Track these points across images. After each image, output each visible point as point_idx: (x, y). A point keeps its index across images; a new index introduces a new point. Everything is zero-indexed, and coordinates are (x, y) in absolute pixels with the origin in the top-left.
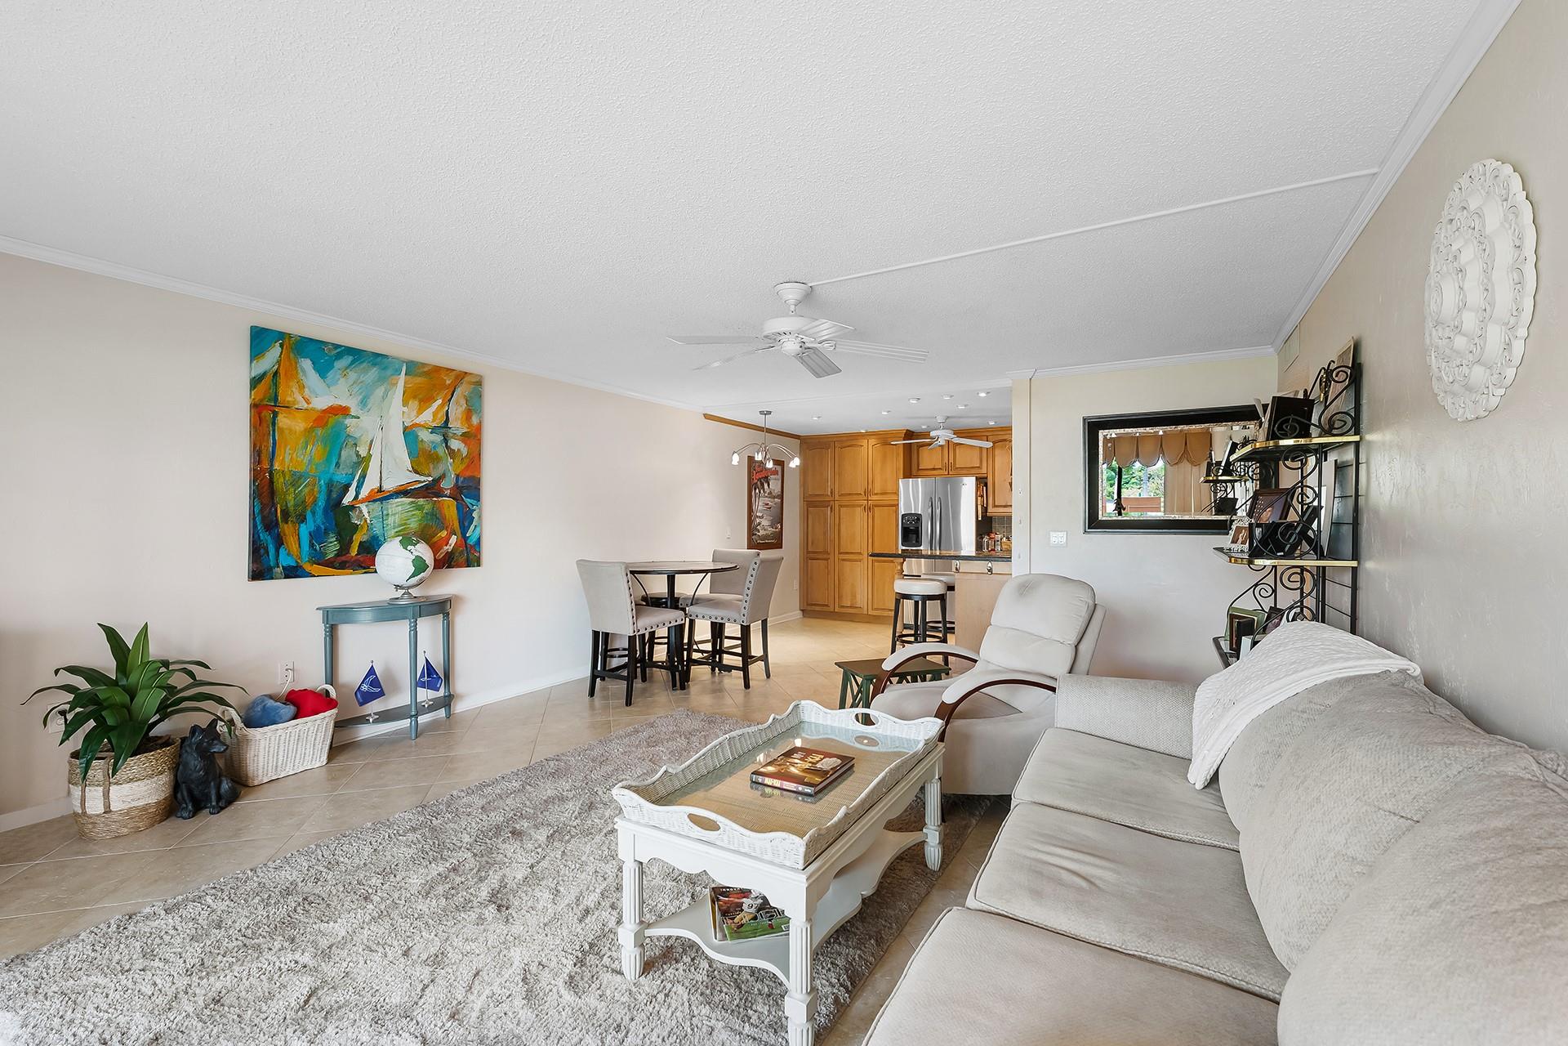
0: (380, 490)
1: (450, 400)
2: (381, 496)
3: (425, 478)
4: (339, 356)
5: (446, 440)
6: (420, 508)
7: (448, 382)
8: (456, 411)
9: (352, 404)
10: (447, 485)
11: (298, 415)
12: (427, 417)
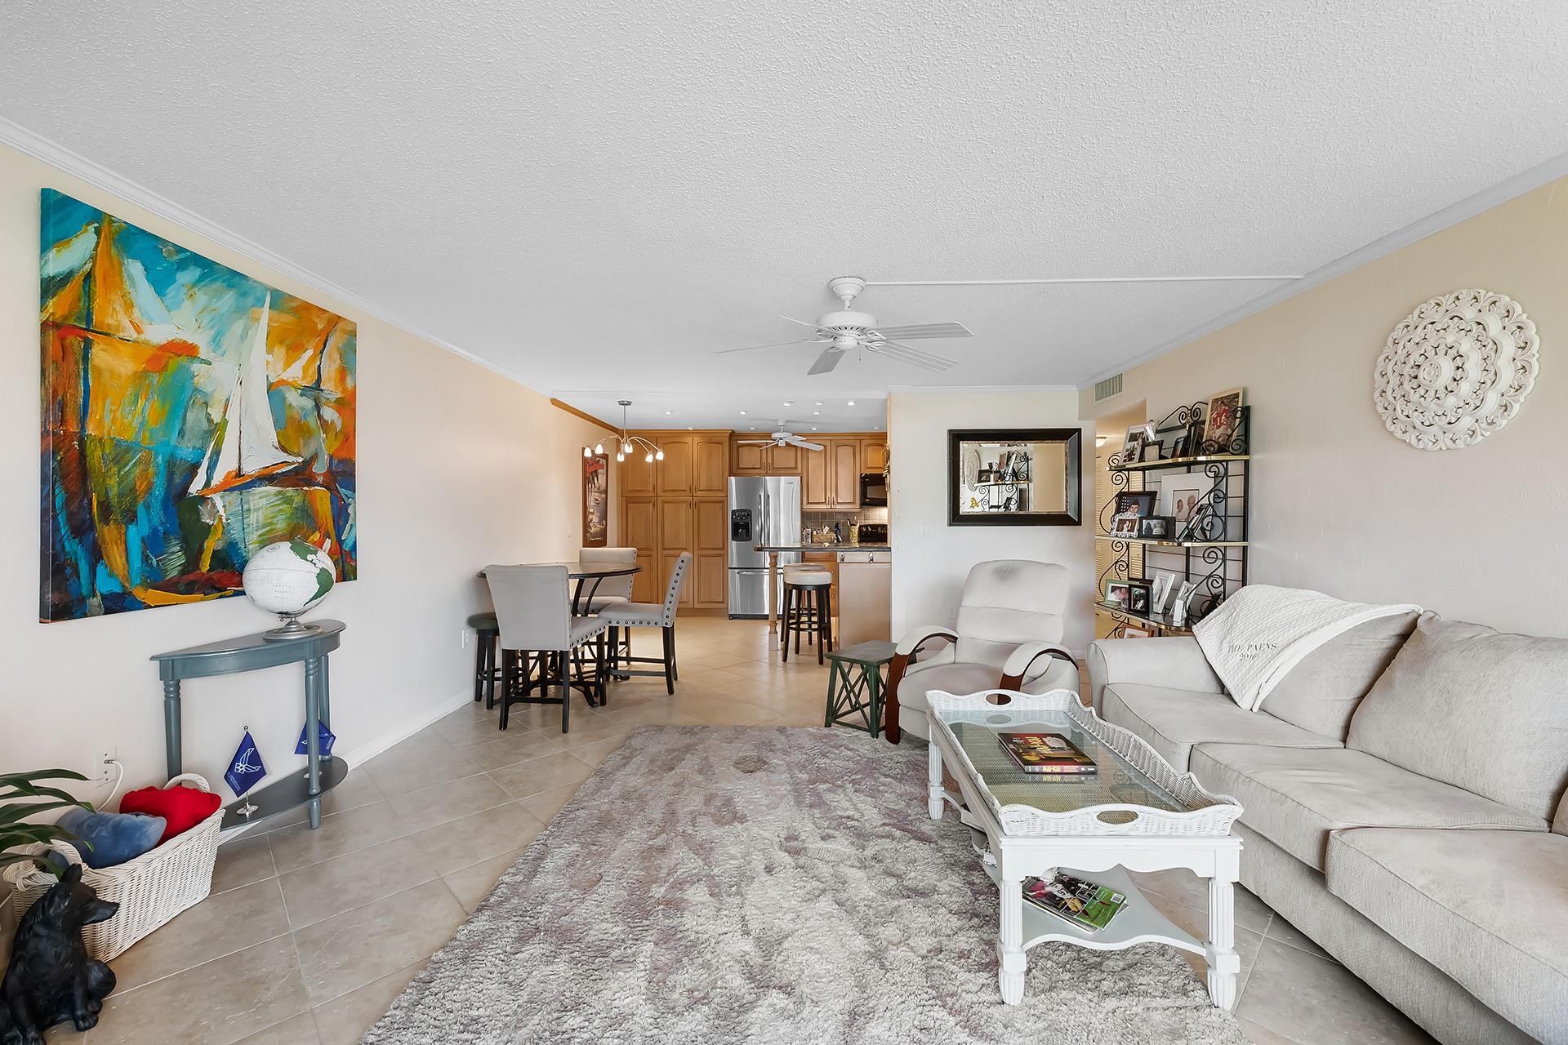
0: (239, 474)
1: (322, 352)
2: (240, 483)
3: (291, 459)
4: (182, 265)
5: (318, 407)
6: (288, 501)
7: (320, 327)
8: (330, 369)
9: (203, 341)
10: (320, 468)
11: (126, 350)
12: (296, 372)
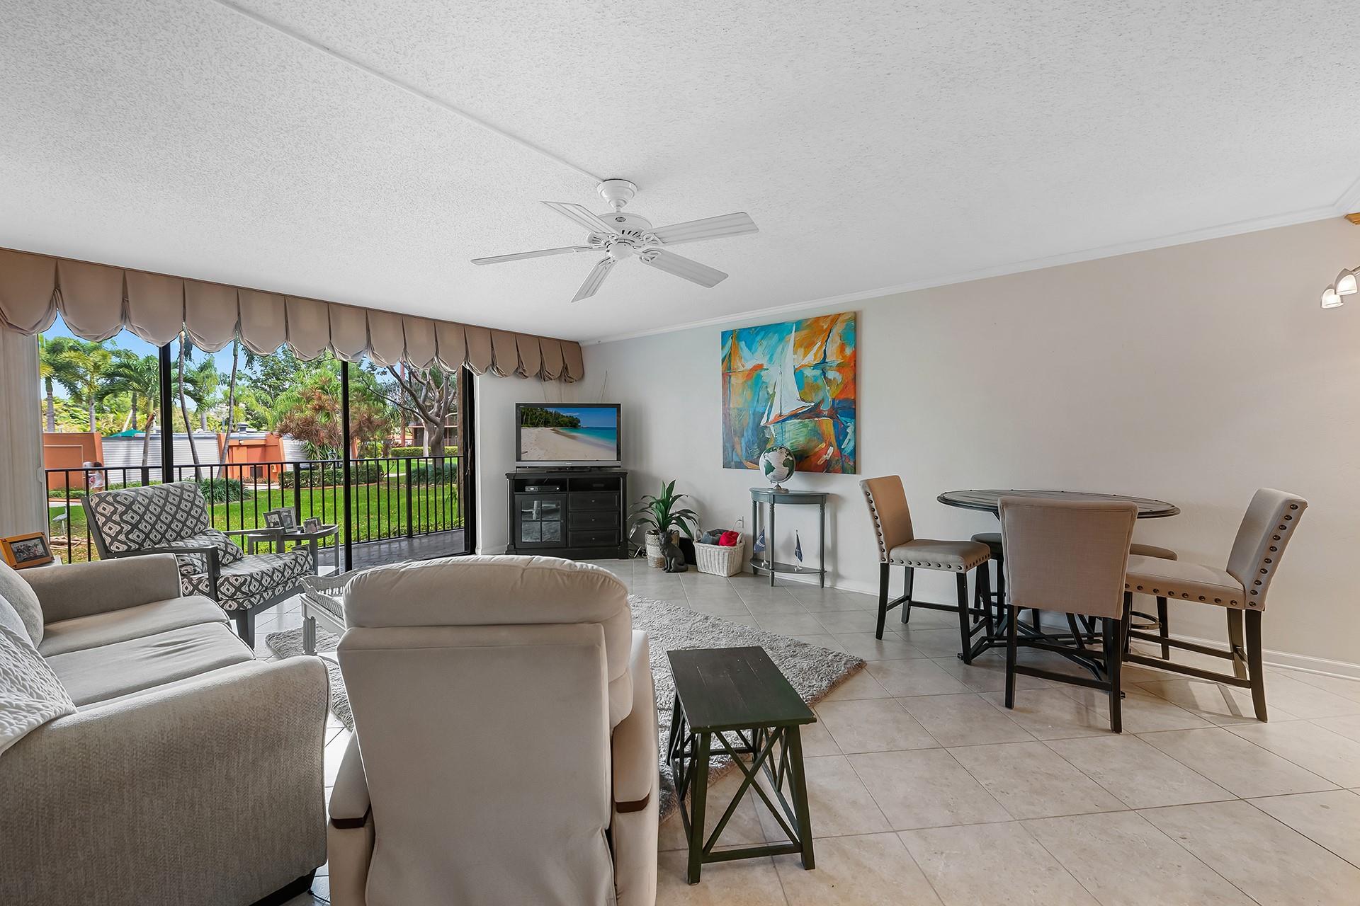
0: (781, 415)
1: (827, 341)
2: (782, 420)
3: (809, 404)
4: (757, 334)
5: (824, 373)
6: (805, 426)
7: (825, 327)
8: (832, 348)
9: (764, 361)
10: (825, 408)
11: (740, 375)
12: (811, 358)
